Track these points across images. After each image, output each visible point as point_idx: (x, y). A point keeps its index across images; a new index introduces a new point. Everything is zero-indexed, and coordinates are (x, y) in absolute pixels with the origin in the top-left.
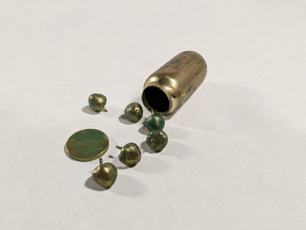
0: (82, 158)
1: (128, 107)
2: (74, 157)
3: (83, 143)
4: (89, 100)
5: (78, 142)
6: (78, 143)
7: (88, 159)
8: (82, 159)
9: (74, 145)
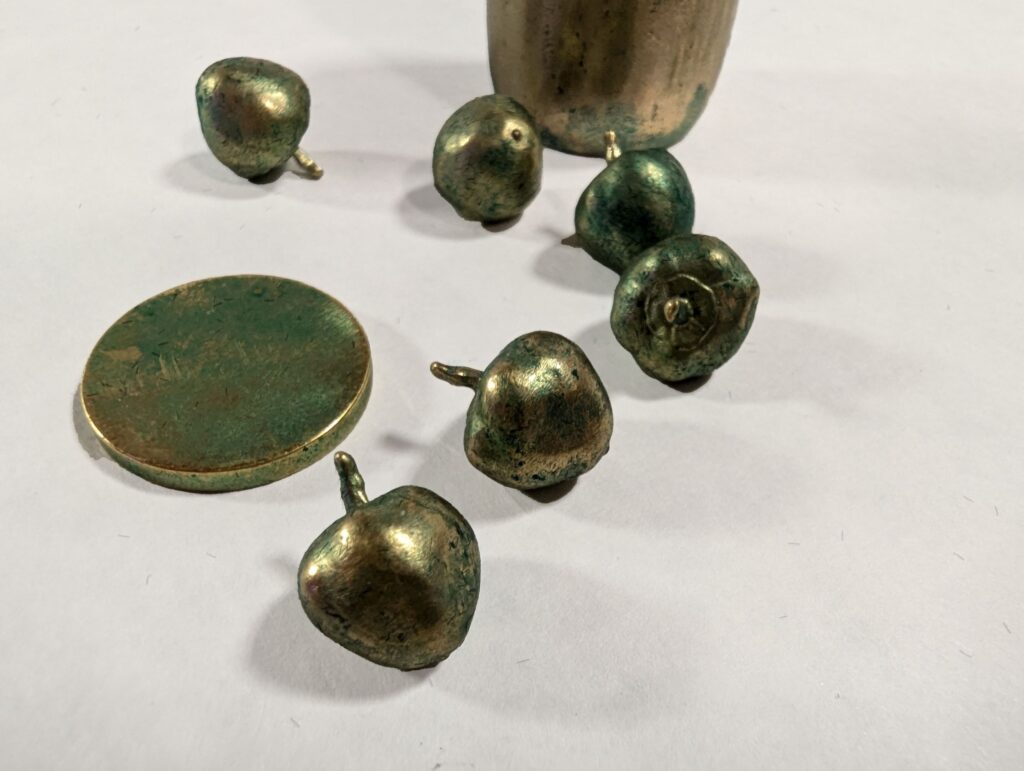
0: (207, 470)
1: (452, 127)
2: (145, 466)
3: (199, 368)
4: (200, 100)
5: (162, 362)
6: (164, 371)
7: (247, 472)
8: (207, 478)
9: (139, 389)
